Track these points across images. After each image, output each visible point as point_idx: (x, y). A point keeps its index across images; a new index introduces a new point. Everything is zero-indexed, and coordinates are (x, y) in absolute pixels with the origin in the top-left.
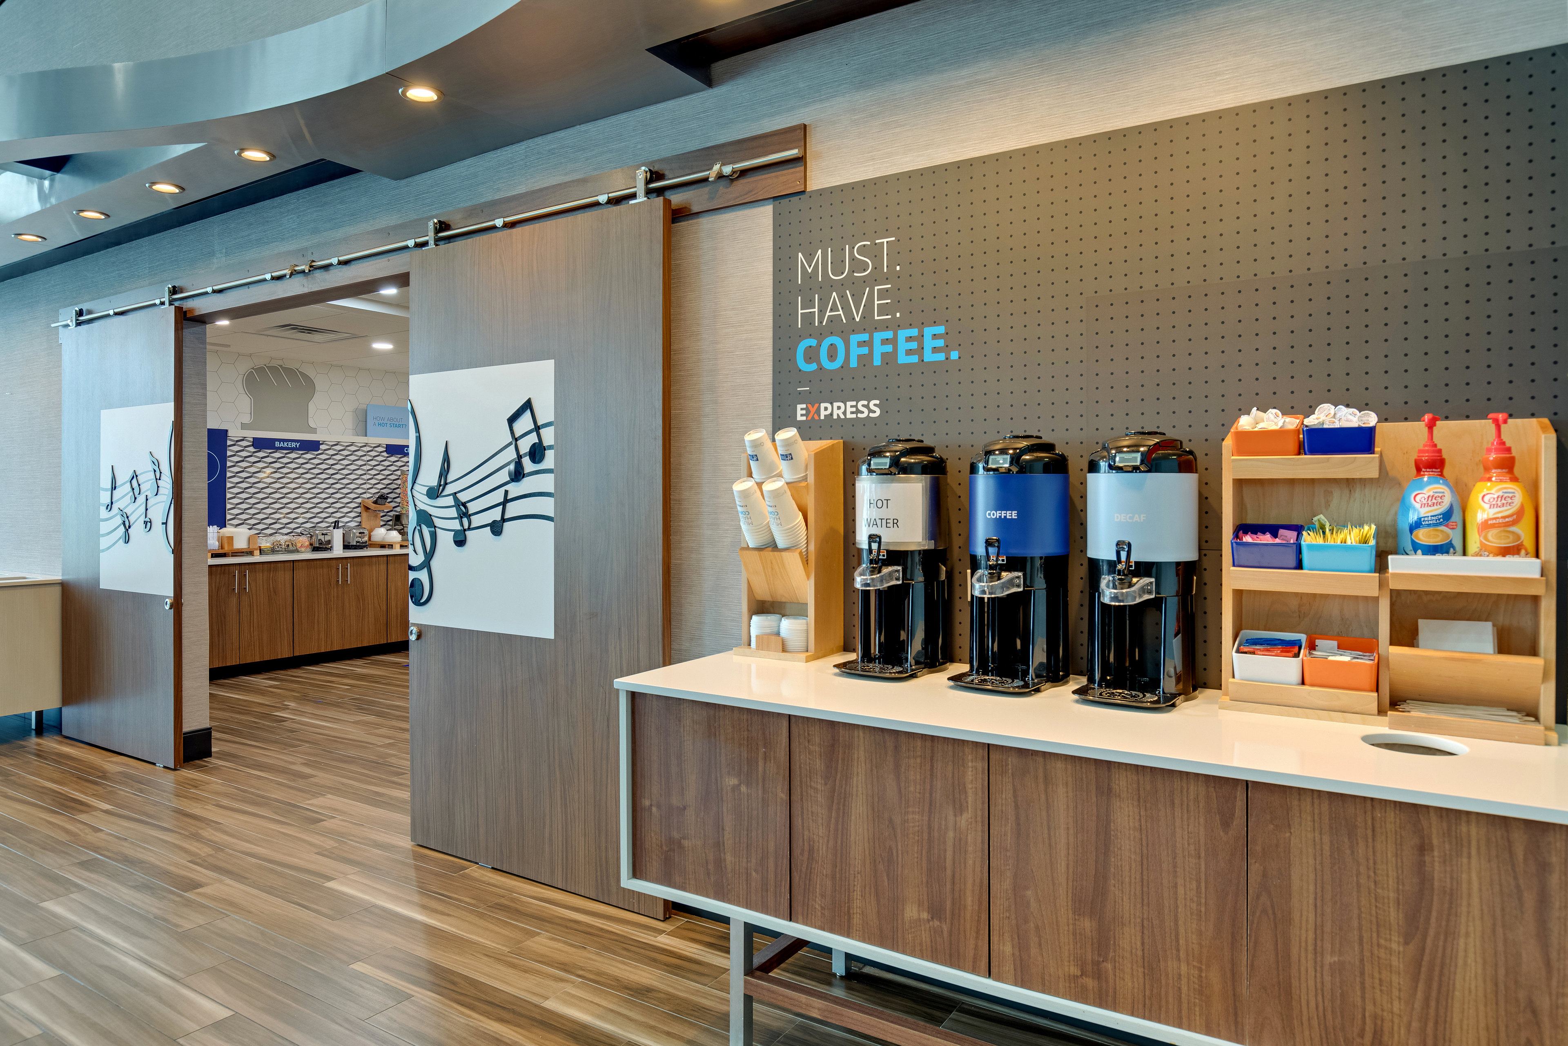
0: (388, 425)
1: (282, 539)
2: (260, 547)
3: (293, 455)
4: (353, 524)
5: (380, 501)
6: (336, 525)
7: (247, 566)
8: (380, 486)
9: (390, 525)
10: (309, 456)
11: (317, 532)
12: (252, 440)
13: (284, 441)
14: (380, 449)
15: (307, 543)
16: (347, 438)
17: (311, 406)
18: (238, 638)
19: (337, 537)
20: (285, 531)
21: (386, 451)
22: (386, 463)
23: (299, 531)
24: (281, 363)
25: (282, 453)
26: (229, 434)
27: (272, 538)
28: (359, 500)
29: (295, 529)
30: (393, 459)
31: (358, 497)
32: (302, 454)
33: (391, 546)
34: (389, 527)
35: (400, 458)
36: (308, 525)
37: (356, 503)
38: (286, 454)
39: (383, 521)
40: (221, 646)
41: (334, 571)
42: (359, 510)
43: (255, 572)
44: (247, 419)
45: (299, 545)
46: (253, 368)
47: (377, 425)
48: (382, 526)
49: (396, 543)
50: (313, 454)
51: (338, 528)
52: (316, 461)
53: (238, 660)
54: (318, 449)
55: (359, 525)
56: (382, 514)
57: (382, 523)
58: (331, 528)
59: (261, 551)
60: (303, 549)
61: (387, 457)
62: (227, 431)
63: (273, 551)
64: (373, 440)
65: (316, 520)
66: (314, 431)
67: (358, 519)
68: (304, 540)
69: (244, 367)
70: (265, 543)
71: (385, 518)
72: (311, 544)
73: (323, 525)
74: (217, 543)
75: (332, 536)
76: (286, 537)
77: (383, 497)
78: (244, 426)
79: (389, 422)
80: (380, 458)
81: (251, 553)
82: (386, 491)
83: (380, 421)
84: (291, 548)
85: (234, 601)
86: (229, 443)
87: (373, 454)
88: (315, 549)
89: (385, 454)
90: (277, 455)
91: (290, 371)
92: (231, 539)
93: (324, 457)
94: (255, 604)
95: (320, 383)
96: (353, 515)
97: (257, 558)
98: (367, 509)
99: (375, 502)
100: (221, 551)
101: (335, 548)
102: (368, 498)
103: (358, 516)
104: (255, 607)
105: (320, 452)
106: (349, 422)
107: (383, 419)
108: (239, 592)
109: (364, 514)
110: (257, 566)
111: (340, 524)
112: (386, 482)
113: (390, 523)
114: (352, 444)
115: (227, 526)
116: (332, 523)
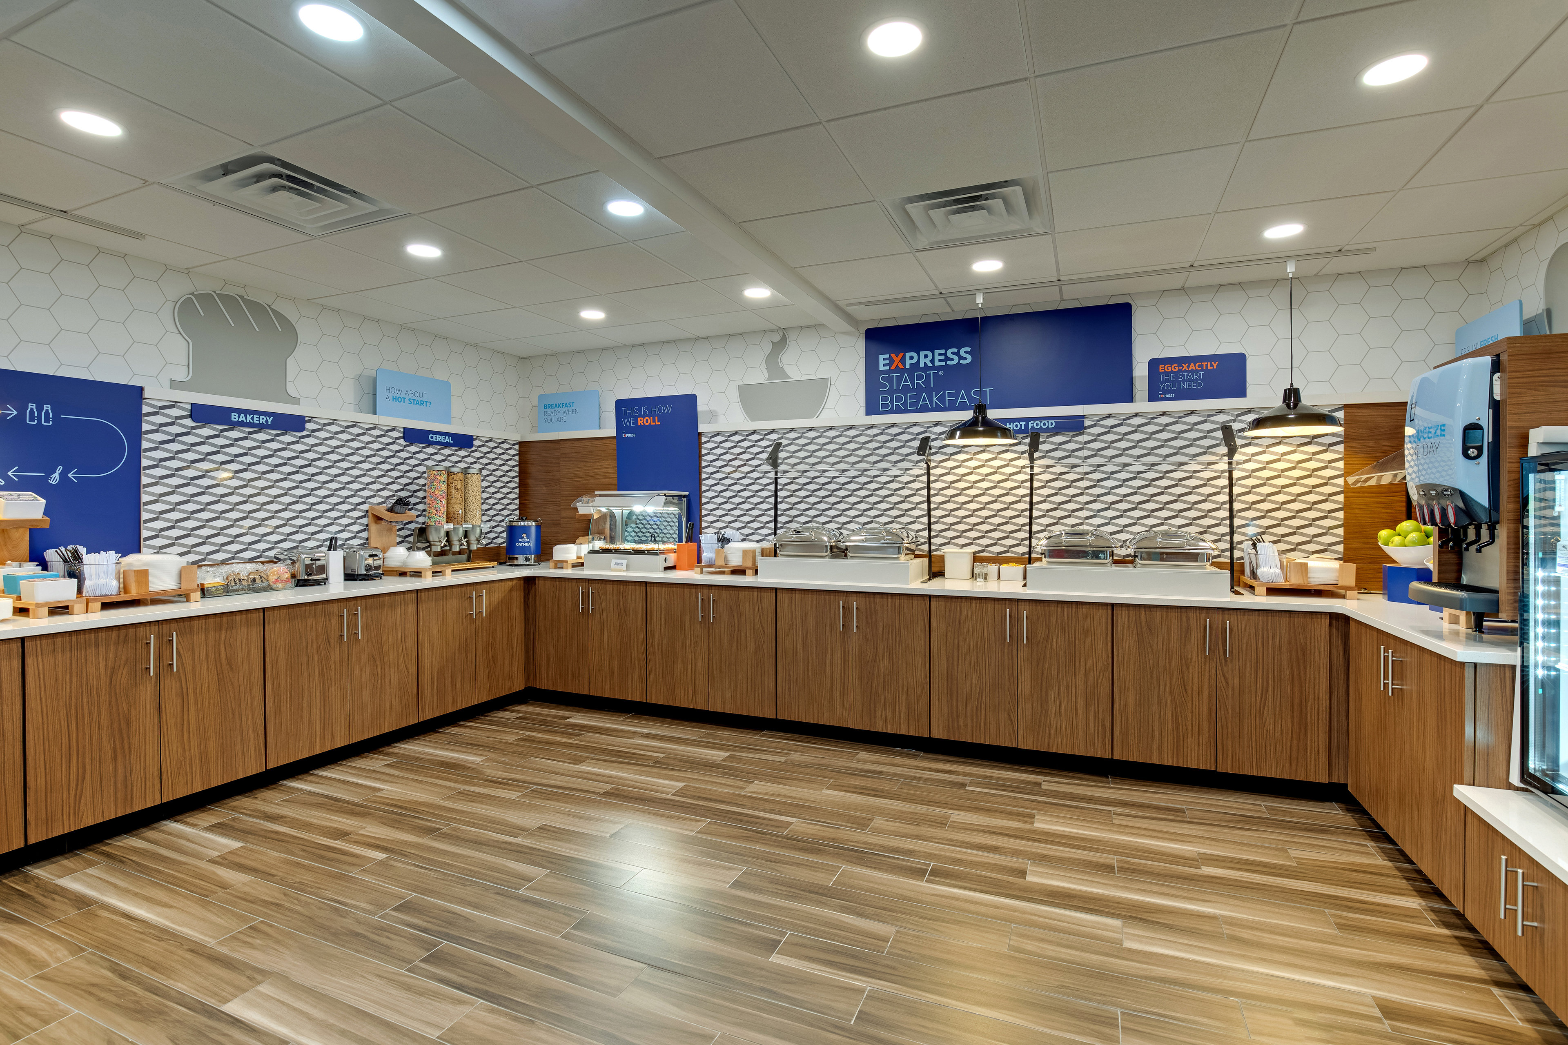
0: (407, 400)
1: (244, 570)
2: (202, 585)
3: (262, 436)
4: (356, 542)
5: (398, 508)
6: (333, 544)
7: (174, 625)
8: (395, 487)
9: (409, 542)
10: (287, 438)
11: (303, 556)
12: (189, 407)
13: (246, 412)
14: (395, 434)
15: (287, 575)
16: (348, 415)
17: (290, 362)
18: (157, 758)
19: (335, 562)
20: (248, 555)
21: (403, 437)
22: (404, 455)
23: (271, 553)
24: (241, 292)
25: (243, 432)
26: (146, 394)
27: (225, 569)
28: (365, 507)
29: (264, 551)
30: (413, 449)
31: (364, 503)
32: (277, 435)
33: (417, 574)
34: (409, 545)
35: (423, 448)
36: (287, 545)
37: (360, 510)
38: (250, 433)
39: (400, 536)
40: (120, 778)
41: (335, 620)
42: (364, 521)
43: (192, 633)
44: (181, 375)
45: (272, 578)
46: (192, 294)
47: (391, 398)
48: (399, 543)
49: (426, 570)
50: (295, 436)
51: (335, 549)
52: (299, 447)
53: (158, 796)
54: (303, 429)
55: (365, 544)
56: (398, 527)
57: (399, 539)
58: (325, 549)
59: (204, 592)
60: (280, 585)
61: (406, 446)
62: (141, 389)
63: (227, 590)
64: (385, 420)
65: (299, 537)
66: (296, 401)
67: (364, 535)
68: (282, 570)
69: (180, 288)
70: (212, 578)
71: (402, 533)
72: (293, 576)
73: (311, 544)
74: (115, 583)
75: (327, 560)
76: (250, 567)
77: (401, 502)
78: (175, 385)
79: (407, 397)
80: (395, 447)
81: (184, 596)
82: (403, 494)
83: (395, 395)
84: (259, 583)
85: (147, 691)
86: (145, 409)
87: (386, 440)
88: (301, 583)
89: (402, 441)
90: (235, 434)
91: (257, 308)
92: (143, 575)
93: (311, 441)
94: (191, 691)
95: (305, 331)
96: (356, 528)
97: (197, 607)
98: (378, 519)
99: (391, 510)
100: (123, 597)
101: (331, 580)
102: (379, 504)
103: (364, 530)
104: (191, 696)
105: (305, 433)
106: (349, 392)
107: (399, 391)
108: (158, 674)
109: (374, 527)
110: (195, 623)
111: (339, 543)
112: (404, 481)
113: (411, 539)
114: (355, 425)
115: (143, 549)
116: (325, 541)
